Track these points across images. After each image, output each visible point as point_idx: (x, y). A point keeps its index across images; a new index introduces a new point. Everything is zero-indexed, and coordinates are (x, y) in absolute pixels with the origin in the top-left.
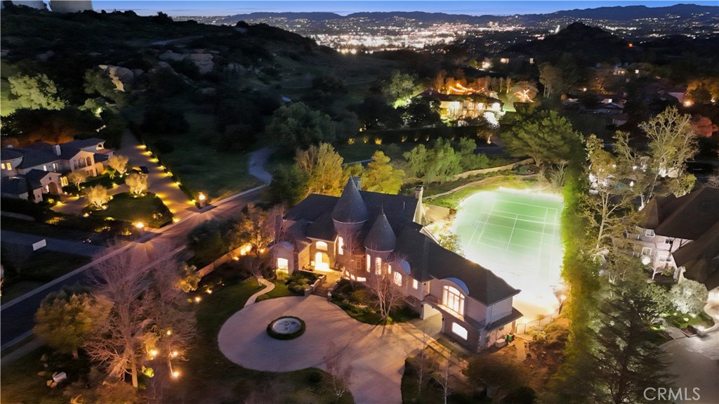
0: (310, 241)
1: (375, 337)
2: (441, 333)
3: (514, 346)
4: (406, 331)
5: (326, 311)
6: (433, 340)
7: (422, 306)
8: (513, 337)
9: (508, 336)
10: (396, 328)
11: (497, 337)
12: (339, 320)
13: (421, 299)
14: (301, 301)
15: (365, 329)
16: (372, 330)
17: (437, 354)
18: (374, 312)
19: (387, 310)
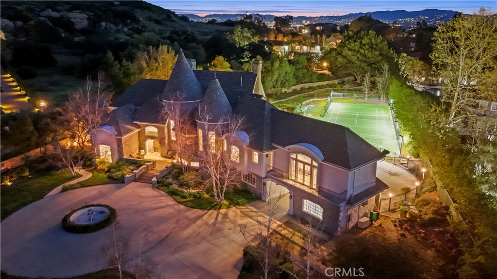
0: (138, 126)
1: (206, 224)
2: (288, 214)
3: (380, 225)
4: (245, 215)
5: (147, 198)
6: (279, 223)
7: (265, 184)
8: (378, 214)
9: (371, 214)
10: (233, 212)
11: (359, 214)
12: (162, 207)
13: (263, 175)
14: (118, 188)
15: (194, 216)
16: (203, 215)
17: (286, 241)
18: (206, 196)
19: (222, 191)
